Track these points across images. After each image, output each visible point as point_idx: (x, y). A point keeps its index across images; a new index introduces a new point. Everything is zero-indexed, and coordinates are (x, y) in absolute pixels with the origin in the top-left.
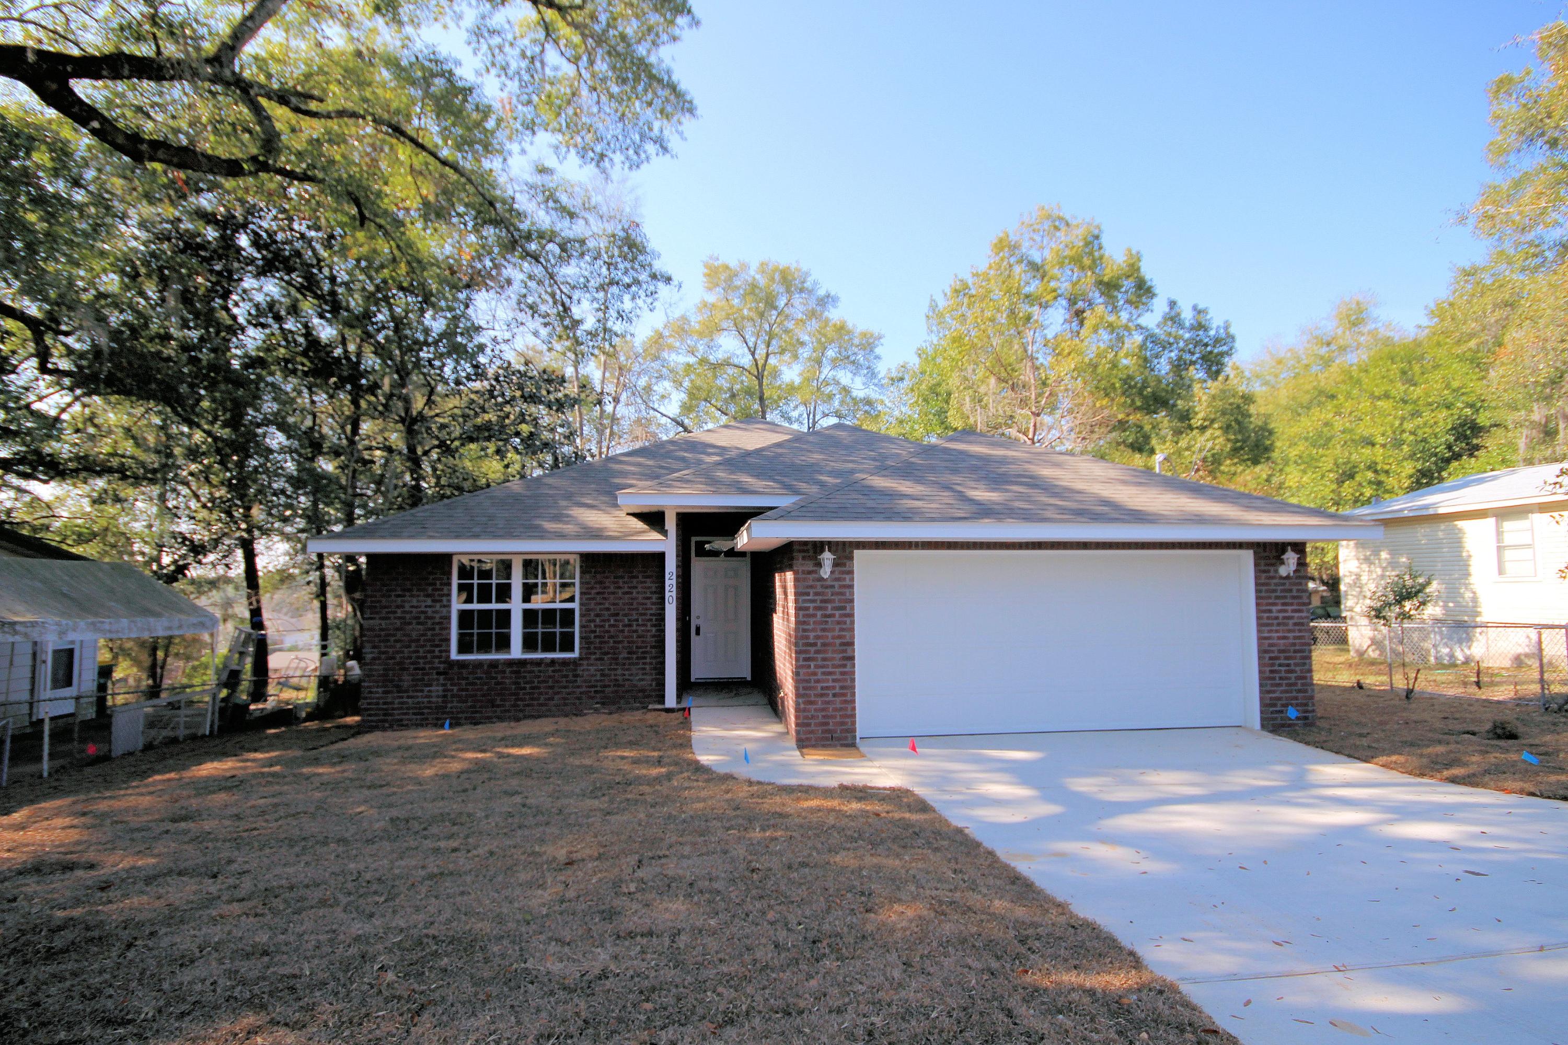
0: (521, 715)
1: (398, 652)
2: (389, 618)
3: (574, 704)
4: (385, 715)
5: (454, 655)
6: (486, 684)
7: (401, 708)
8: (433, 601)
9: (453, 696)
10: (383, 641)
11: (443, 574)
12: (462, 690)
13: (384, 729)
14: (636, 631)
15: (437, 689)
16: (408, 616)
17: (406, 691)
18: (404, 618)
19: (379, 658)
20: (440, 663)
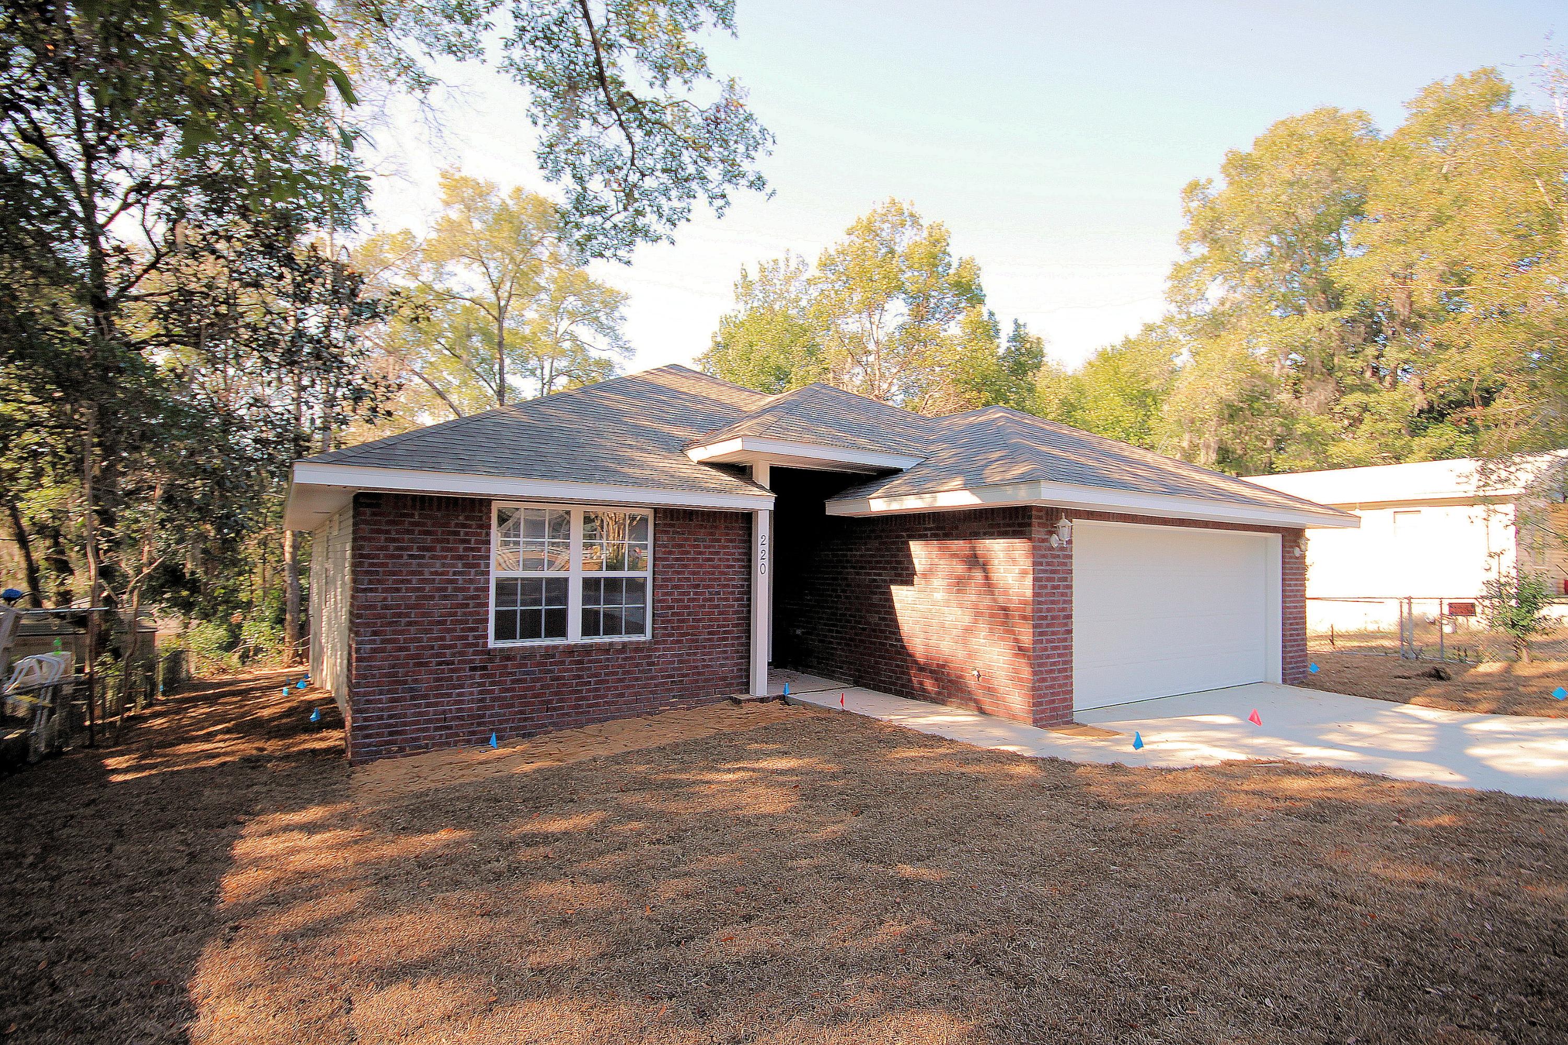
0: (583, 718)
1: (412, 640)
2: (398, 590)
3: (648, 700)
4: (391, 734)
5: (492, 643)
6: (539, 680)
7: (417, 723)
8: (465, 565)
9: (494, 700)
10: (390, 624)
11: (481, 527)
12: (507, 690)
13: (390, 755)
14: (717, 606)
15: (470, 691)
16: (427, 587)
17: (425, 697)
18: (422, 589)
19: (383, 650)
20: (475, 653)
